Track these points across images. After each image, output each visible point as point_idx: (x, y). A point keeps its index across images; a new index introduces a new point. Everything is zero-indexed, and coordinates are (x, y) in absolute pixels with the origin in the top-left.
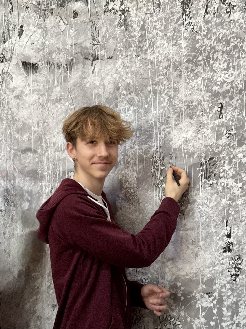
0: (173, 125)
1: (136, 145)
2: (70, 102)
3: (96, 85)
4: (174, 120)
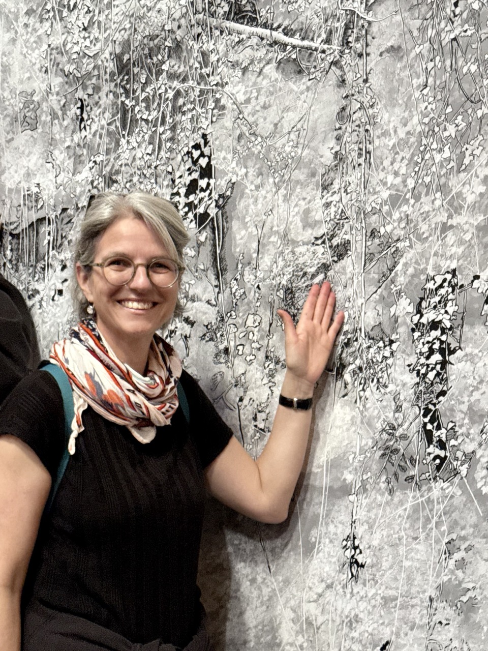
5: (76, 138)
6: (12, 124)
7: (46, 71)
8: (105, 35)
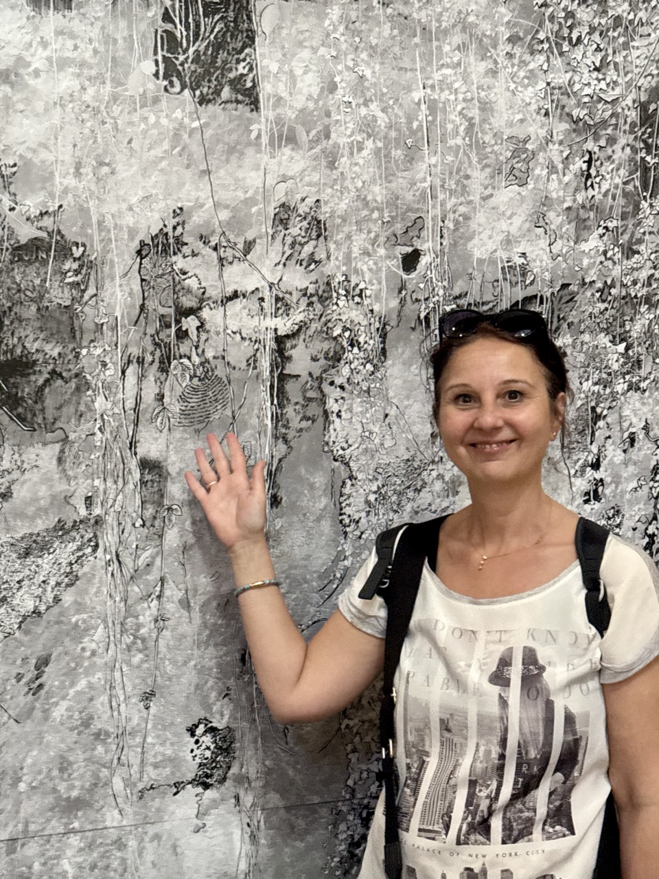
0: (476, 198)
1: (378, 246)
2: (187, 111)
3: (269, 72)
4: (482, 185)
5: (580, 198)
6: (492, 177)
7: (547, 114)
8: (627, 79)
